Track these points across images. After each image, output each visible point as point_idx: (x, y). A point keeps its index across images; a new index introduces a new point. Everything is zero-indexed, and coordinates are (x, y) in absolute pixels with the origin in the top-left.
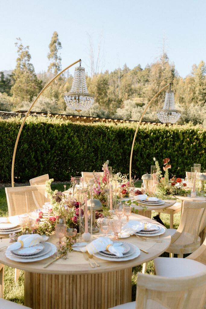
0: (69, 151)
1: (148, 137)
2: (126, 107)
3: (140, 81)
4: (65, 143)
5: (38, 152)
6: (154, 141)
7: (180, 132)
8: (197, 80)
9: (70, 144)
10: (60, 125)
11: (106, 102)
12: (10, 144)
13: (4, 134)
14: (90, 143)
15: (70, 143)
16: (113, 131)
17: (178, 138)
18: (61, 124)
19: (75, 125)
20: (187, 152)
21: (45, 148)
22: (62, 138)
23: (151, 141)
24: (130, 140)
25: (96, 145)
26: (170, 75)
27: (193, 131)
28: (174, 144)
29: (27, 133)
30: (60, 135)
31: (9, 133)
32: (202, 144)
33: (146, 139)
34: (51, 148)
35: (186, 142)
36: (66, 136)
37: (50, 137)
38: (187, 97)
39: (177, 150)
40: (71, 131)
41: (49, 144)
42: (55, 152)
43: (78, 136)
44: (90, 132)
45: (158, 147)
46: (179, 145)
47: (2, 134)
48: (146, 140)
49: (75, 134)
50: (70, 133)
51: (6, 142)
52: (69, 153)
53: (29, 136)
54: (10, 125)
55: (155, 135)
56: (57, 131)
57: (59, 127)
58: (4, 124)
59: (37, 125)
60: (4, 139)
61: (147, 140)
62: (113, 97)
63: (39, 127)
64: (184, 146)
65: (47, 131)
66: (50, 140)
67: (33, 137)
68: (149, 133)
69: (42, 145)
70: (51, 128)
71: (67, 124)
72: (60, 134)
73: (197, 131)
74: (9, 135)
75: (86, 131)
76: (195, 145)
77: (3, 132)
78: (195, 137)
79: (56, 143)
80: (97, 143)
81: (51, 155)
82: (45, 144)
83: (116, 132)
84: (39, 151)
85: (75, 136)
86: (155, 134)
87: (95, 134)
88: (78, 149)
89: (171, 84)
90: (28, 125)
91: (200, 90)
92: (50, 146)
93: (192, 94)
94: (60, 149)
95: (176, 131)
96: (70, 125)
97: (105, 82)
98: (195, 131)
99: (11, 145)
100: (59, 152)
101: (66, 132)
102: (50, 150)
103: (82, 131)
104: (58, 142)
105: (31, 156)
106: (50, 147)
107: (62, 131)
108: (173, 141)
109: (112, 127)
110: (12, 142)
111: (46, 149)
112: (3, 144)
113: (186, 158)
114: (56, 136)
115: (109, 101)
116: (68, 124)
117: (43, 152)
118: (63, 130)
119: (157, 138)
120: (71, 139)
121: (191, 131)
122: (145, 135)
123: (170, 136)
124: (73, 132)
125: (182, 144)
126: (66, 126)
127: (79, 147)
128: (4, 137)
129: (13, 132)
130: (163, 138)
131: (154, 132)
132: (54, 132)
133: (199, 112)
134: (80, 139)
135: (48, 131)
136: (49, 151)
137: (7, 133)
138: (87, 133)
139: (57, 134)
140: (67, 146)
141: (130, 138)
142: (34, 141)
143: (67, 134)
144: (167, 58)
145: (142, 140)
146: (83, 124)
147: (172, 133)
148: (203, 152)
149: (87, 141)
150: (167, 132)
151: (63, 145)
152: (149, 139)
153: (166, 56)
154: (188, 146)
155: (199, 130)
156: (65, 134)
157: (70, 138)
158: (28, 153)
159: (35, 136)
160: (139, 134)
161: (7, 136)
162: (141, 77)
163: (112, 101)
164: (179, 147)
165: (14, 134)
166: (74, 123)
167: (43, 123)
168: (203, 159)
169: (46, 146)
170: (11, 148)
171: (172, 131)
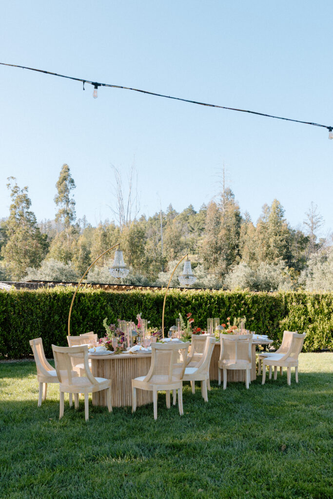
1: (190, 304)
2: (172, 270)
3: (193, 229)
4: (98, 313)
6: (196, 309)
7: (225, 297)
8: (271, 228)
10: (92, 294)
11: (143, 263)
14: (125, 313)
15: (103, 313)
16: (150, 299)
17: (224, 303)
18: (93, 292)
19: (108, 293)
21: (76, 320)
22: (94, 308)
23: (193, 308)
24: (169, 308)
25: (132, 315)
26: (234, 220)
27: (240, 296)
28: (219, 311)
29: (58, 304)
30: (92, 305)
31: (39, 304)
32: (251, 310)
33: (187, 306)
34: (83, 319)
35: (233, 308)
36: (99, 305)
37: (81, 307)
38: (260, 251)
40: (104, 300)
41: (81, 314)
42: (87, 324)
43: (111, 305)
44: (125, 300)
45: (201, 314)
47: (33, 306)
48: (187, 308)
49: (108, 303)
50: (103, 302)
51: (36, 314)
53: (60, 307)
54: (40, 296)
55: (197, 302)
56: (89, 301)
57: (90, 296)
58: (34, 295)
59: (68, 295)
62: (154, 255)
63: (69, 297)
64: (231, 313)
66: (82, 310)
67: (63, 308)
68: (190, 300)
69: (73, 316)
70: (82, 297)
71: (99, 293)
73: (245, 296)
75: (120, 299)
76: (244, 311)
77: (33, 303)
78: (243, 302)
79: (88, 314)
80: (132, 312)
81: (83, 326)
83: (153, 300)
85: (108, 305)
86: (198, 300)
87: (130, 302)
88: (112, 320)
89: (238, 233)
91: (275, 242)
93: (265, 249)
94: (92, 320)
95: (220, 297)
96: (103, 294)
97: (140, 234)
98: (243, 295)
100: (92, 324)
101: (99, 301)
102: (81, 321)
103: (116, 299)
104: (91, 313)
107: (94, 301)
108: (219, 308)
109: (148, 294)
112: (33, 316)
114: (88, 307)
115: (148, 261)
116: (101, 293)
117: (75, 324)
119: (200, 305)
120: (104, 309)
121: (237, 295)
122: (186, 302)
123: (215, 302)
124: (106, 301)
125: (229, 310)
126: (98, 295)
127: (113, 317)
128: (34, 308)
130: (206, 305)
131: (196, 298)
132: (85, 302)
133: (273, 273)
134: (114, 309)
135: (79, 301)
136: (81, 323)
137: (37, 304)
138: (121, 302)
139: (89, 304)
140: (100, 317)
141: (169, 306)
142: (65, 312)
143: (99, 303)
144: (231, 195)
145: (182, 307)
146: (116, 292)
147: (216, 298)
148: (253, 318)
149: (122, 311)
150: (211, 297)
151: (96, 315)
152: (190, 306)
153: (230, 191)
154: (235, 312)
156: (97, 304)
157: (102, 308)
158: (58, 325)
160: (180, 301)
161: (37, 307)
162: (195, 224)
163: (151, 261)
164: (226, 313)
165: (44, 305)
166: (106, 291)
168: (254, 327)
169: (77, 317)
171: (216, 296)
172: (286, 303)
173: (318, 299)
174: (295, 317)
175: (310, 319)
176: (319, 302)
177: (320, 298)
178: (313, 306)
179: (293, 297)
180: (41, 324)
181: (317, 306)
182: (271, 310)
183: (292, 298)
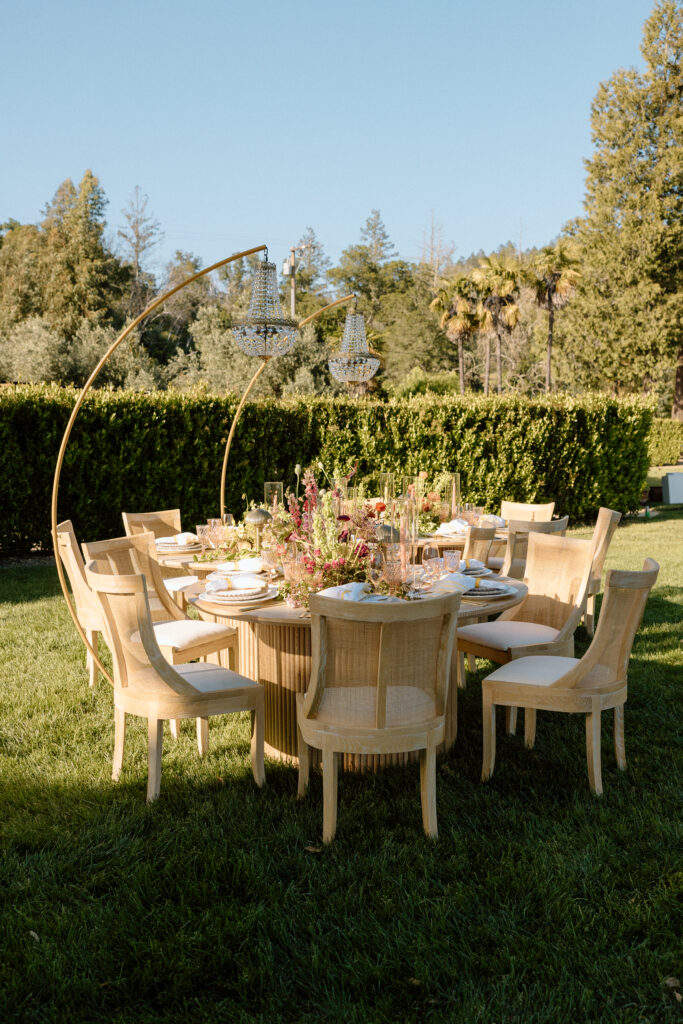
1: (102, 427)
6: (117, 438)
7: (183, 408)
17: (181, 426)
20: (206, 465)
23: (110, 438)
27: (217, 405)
28: (170, 445)
32: (241, 442)
33: (96, 431)
35: (201, 437)
39: (179, 463)
45: (129, 454)
46: (186, 445)
48: (97, 435)
55: (120, 421)
61: (101, 435)
64: (196, 449)
68: (103, 415)
73: (227, 406)
78: (224, 421)
95: (173, 407)
98: (223, 405)
108: (169, 436)
113: (203, 482)
119: (127, 429)
121: (211, 405)
122: (92, 420)
123: (159, 420)
125: (192, 443)
130: (141, 427)
145: (85, 434)
147: (165, 411)
148: (247, 462)
150: (151, 408)
152: (104, 431)
154: (206, 448)
155: (231, 404)
164: (185, 451)
168: (247, 483)
171: (163, 405)
172: (316, 425)
173: (381, 419)
174: (334, 458)
175: (364, 461)
176: (383, 425)
177: (386, 416)
178: (373, 434)
179: (330, 410)
181: (380, 434)
182: (283, 442)
183: (328, 415)
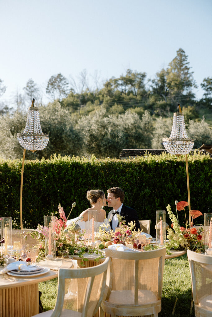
0: (207, 197)
5: (164, 199)
9: (209, 187)
12: (129, 188)
13: (120, 177)
18: (194, 160)
31: (127, 175)
36: (203, 176)
37: (178, 179)
40: (209, 169)
41: (179, 187)
47: (118, 177)
50: (208, 172)
52: (208, 199)
57: (191, 165)
59: (161, 164)
60: (120, 182)
63: (164, 167)
65: (174, 171)
69: (169, 190)
70: (180, 167)
72: (194, 174)
74: (126, 178)
82: (172, 188)
84: (165, 197)
90: (149, 164)
92: (179, 190)
99: (130, 190)
100: (194, 199)
101: (203, 172)
102: (180, 195)
105: (155, 203)
106: (179, 192)
110: (130, 186)
111: (175, 195)
118: (198, 169)
126: (201, 164)
128: (120, 180)
129: (130, 174)
140: (204, 190)
142: (158, 184)
156: (201, 175)
158: (152, 200)
159: (159, 178)
161: (123, 179)
165: (131, 177)
167: (170, 161)
169: (174, 190)
170: (130, 194)
180: (129, 198)
